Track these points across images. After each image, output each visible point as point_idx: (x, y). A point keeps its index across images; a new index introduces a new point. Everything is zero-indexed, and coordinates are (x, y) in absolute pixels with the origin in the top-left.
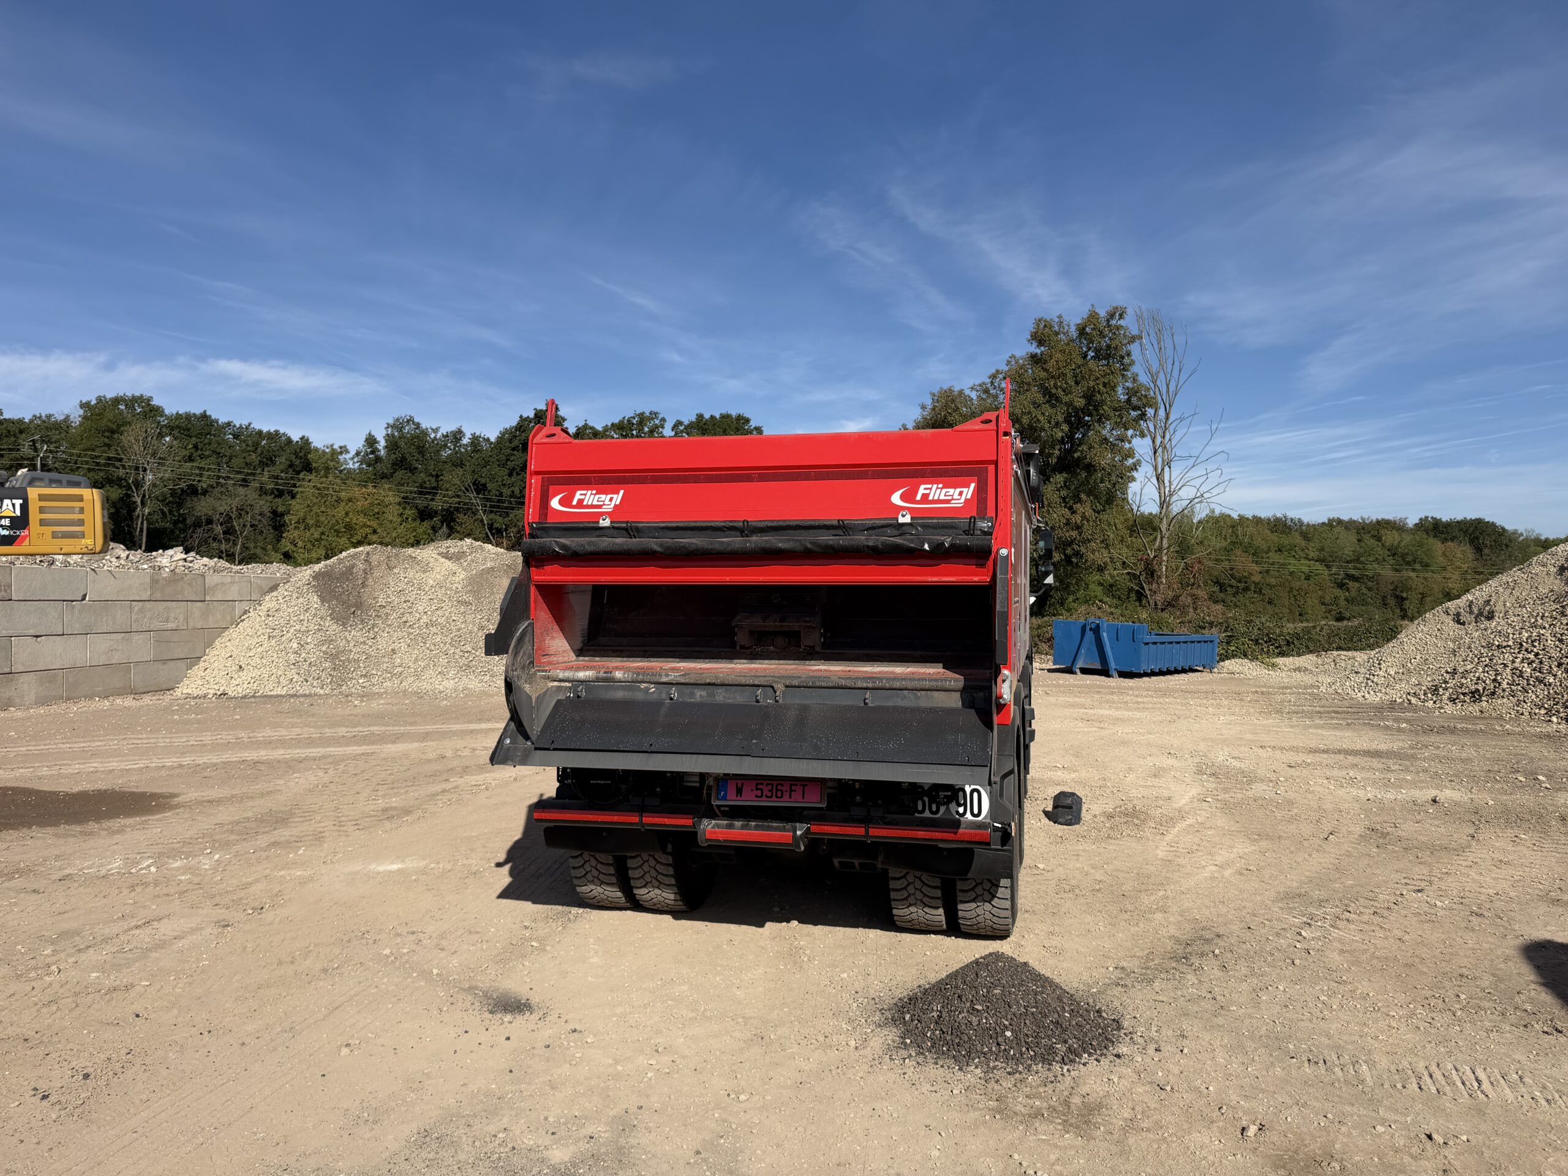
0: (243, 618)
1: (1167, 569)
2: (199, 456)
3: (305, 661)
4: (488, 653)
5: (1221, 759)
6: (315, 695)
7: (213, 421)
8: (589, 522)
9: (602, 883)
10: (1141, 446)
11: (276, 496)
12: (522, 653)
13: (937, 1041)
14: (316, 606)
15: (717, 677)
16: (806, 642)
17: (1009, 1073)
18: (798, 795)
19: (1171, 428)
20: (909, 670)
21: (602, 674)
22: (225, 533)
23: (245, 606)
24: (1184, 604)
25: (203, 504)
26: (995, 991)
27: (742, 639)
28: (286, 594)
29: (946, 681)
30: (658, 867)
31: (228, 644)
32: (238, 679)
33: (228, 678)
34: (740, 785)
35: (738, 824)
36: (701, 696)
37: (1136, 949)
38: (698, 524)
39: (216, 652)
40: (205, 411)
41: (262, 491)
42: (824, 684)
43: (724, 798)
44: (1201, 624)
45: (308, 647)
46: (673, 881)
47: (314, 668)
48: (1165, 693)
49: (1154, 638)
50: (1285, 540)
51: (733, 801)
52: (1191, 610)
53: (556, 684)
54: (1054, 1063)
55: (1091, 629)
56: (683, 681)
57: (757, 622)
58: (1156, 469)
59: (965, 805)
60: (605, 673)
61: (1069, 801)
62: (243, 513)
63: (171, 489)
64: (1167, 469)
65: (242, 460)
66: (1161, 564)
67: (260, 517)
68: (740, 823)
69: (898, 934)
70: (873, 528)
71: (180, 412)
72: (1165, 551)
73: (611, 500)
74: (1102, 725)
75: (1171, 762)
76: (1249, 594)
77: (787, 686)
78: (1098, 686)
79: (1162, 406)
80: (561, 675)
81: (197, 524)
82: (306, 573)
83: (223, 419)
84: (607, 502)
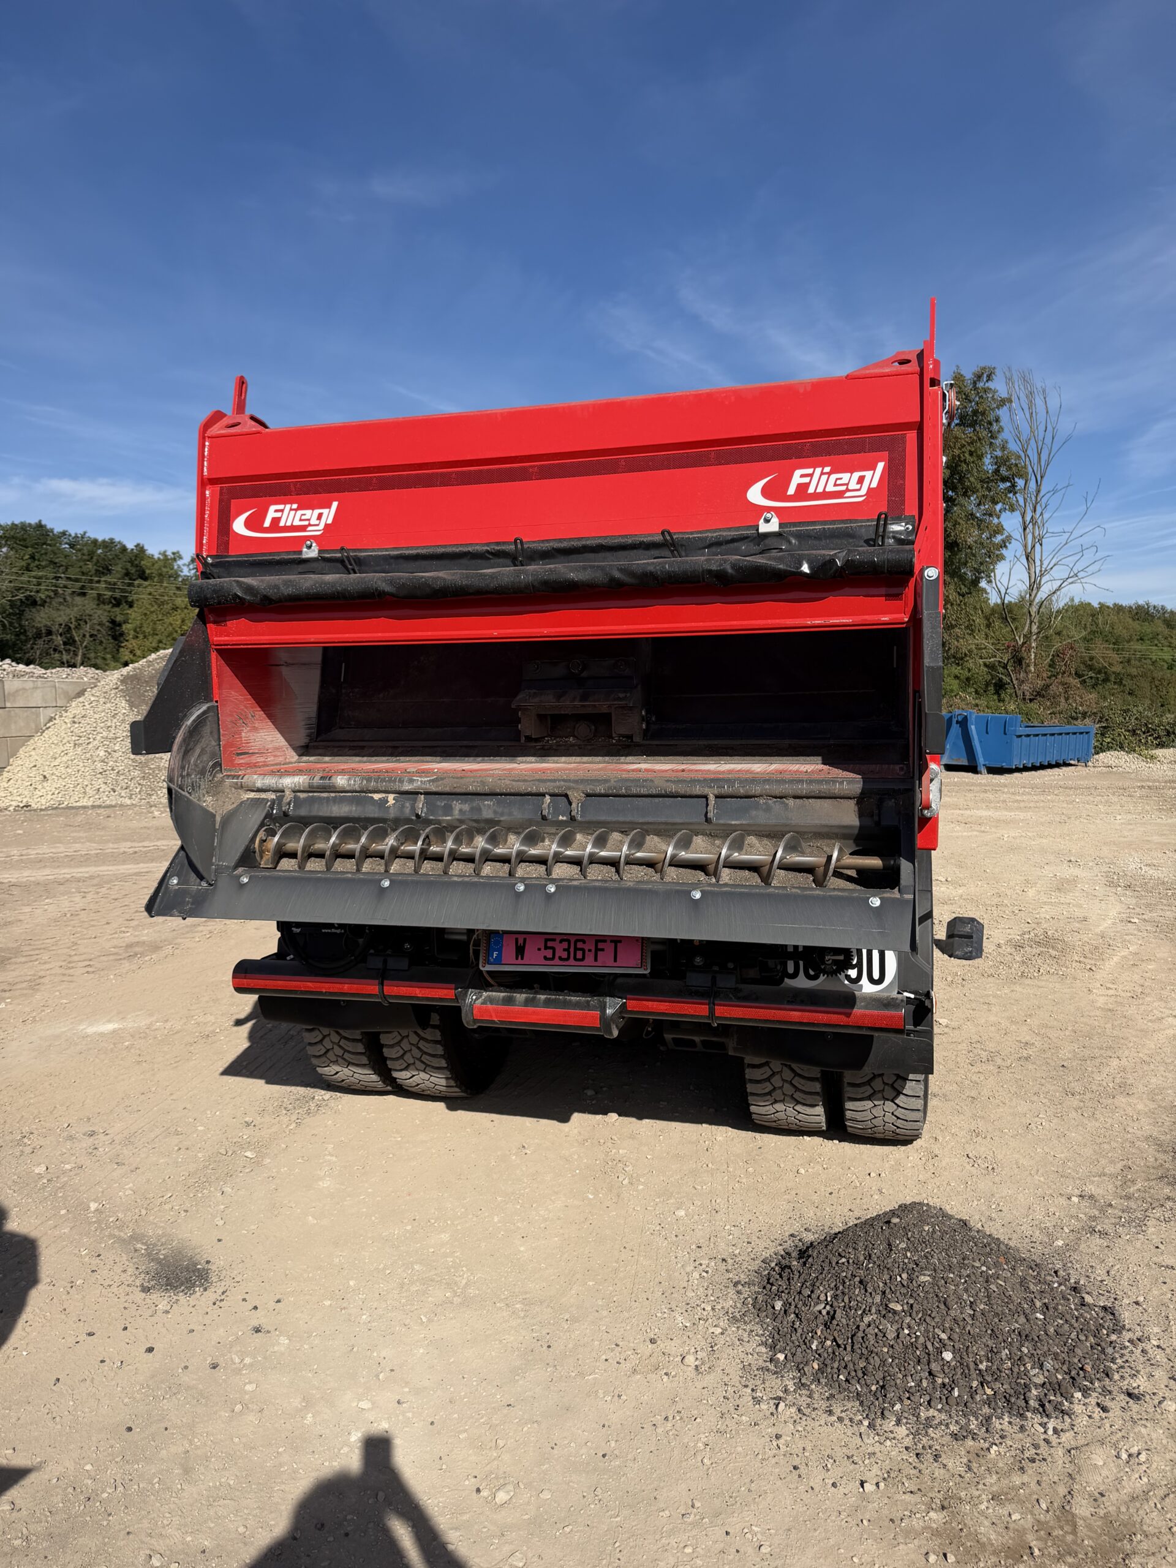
0: (48, 725)
1: (1035, 656)
2: (37, 567)
3: (113, 770)
4: (136, 751)
5: (1132, 866)
6: (121, 805)
7: (48, 531)
8: (288, 553)
9: (349, 1064)
10: (1010, 522)
11: (114, 606)
12: (198, 751)
13: (828, 1362)
14: (124, 711)
15: (483, 783)
16: (620, 728)
17: (955, 1436)
18: (606, 957)
19: (1044, 500)
20: (773, 767)
21: (317, 781)
22: (65, 644)
23: (50, 712)
24: (1055, 694)
25: (42, 614)
26: (923, 1279)
27: (527, 727)
28: (93, 699)
29: (834, 782)
30: (422, 1044)
31: (33, 753)
32: (42, 790)
33: (31, 788)
34: (521, 942)
35: (520, 997)
36: (461, 810)
37: (1103, 1162)
38: (449, 550)
39: (20, 762)
40: (40, 521)
41: (100, 600)
42: (643, 791)
43: (498, 961)
44: (1074, 714)
45: (116, 755)
46: (443, 1063)
47: (122, 777)
48: (1044, 790)
49: (1028, 731)
50: (1147, 628)
51: (511, 966)
52: (1063, 700)
53: (252, 795)
54: (1029, 1414)
55: (957, 722)
56: (434, 789)
57: (548, 702)
58: (1025, 546)
59: (859, 966)
60: (322, 778)
61: (967, 929)
62: (82, 623)
63: (10, 601)
64: (1038, 546)
65: (79, 569)
66: (1030, 652)
67: (99, 628)
68: (524, 996)
69: (757, 1135)
70: (718, 543)
71: (16, 522)
72: (1034, 637)
73: (320, 517)
74: (983, 829)
75: (1075, 871)
76: (1110, 685)
77: (588, 795)
78: (967, 784)
79: (1033, 477)
80: (259, 784)
81: (38, 635)
82: (114, 677)
83: (58, 529)
84: (314, 521)
